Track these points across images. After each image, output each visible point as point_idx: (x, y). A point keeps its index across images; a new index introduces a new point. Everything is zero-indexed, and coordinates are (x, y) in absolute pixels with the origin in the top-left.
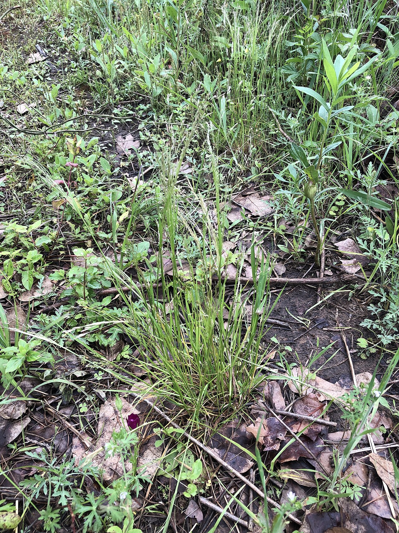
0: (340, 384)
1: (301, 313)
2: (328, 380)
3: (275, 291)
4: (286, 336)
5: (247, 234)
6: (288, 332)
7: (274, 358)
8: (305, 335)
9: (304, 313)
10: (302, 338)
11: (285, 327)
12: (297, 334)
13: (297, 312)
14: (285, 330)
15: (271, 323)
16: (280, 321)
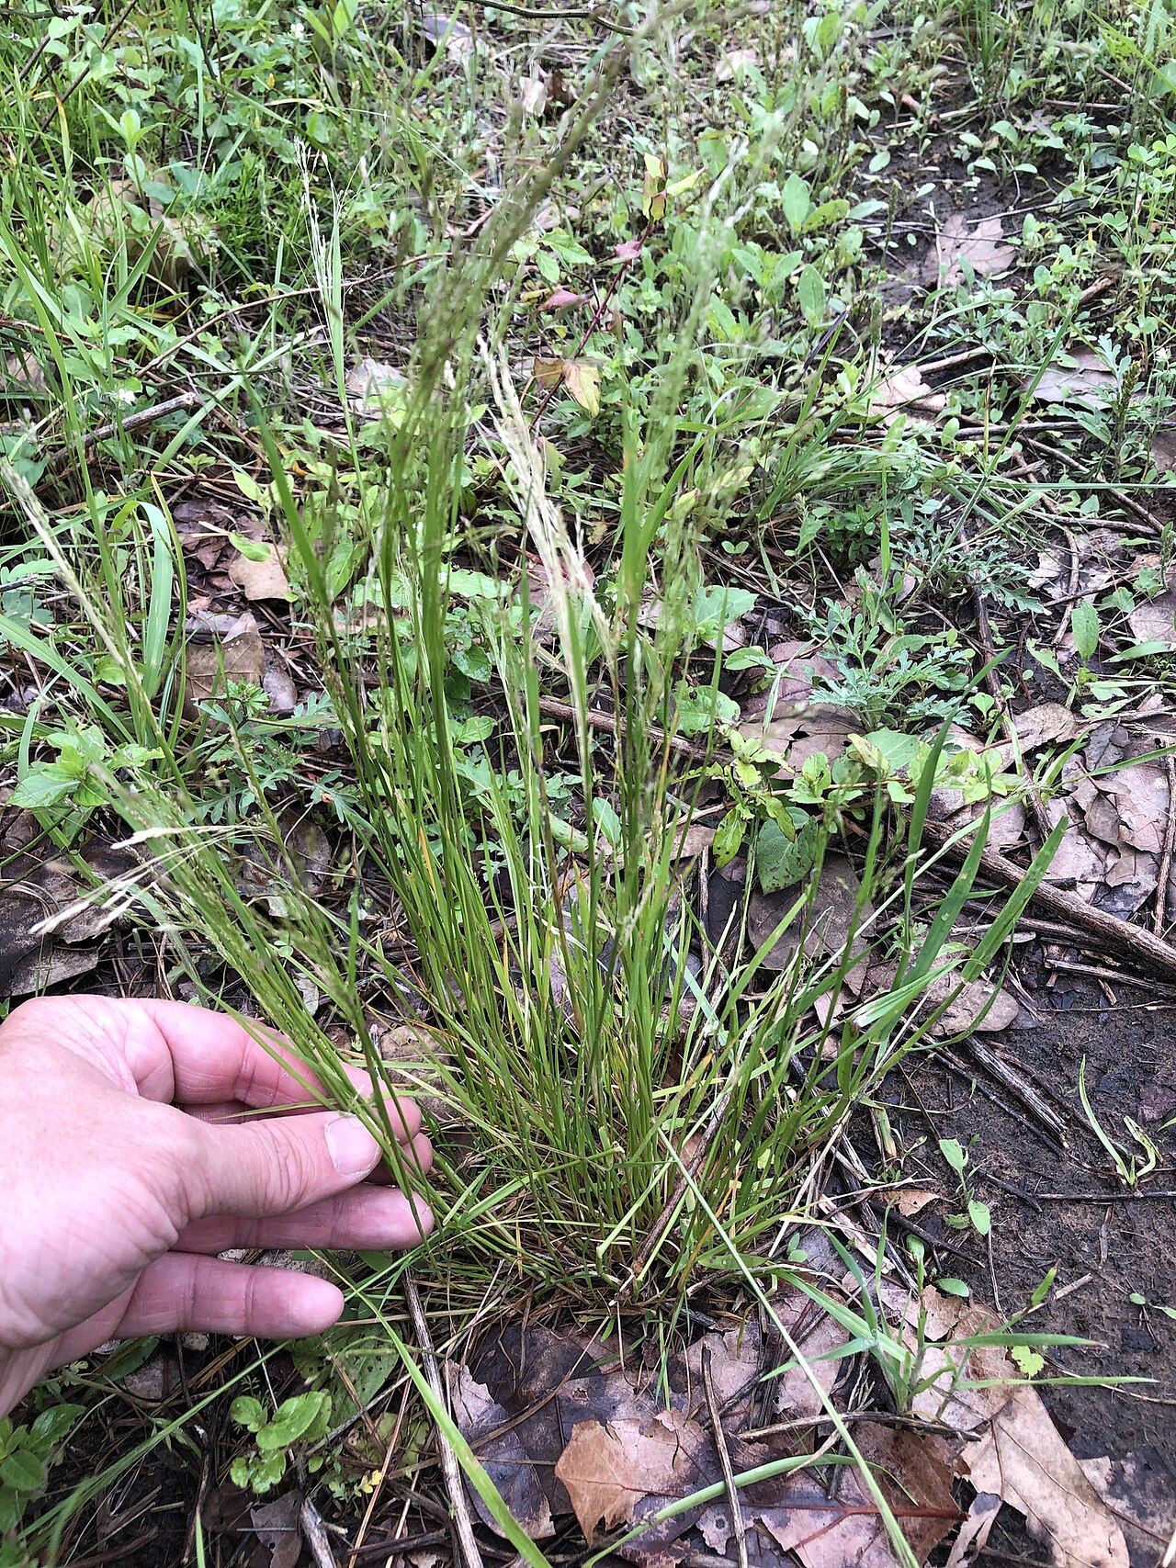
0: (1118, 1473)
1: (1150, 1113)
2: (1066, 1433)
3: (1110, 974)
4: (1025, 1165)
5: (1163, 710)
6: (1045, 1156)
7: (913, 1218)
8: (1102, 1205)
9: (1164, 1120)
10: (1079, 1209)
11: (1047, 1127)
12: (1076, 1182)
13: (1139, 1098)
14: (1038, 1140)
15: (1002, 1085)
16: (1047, 1095)
